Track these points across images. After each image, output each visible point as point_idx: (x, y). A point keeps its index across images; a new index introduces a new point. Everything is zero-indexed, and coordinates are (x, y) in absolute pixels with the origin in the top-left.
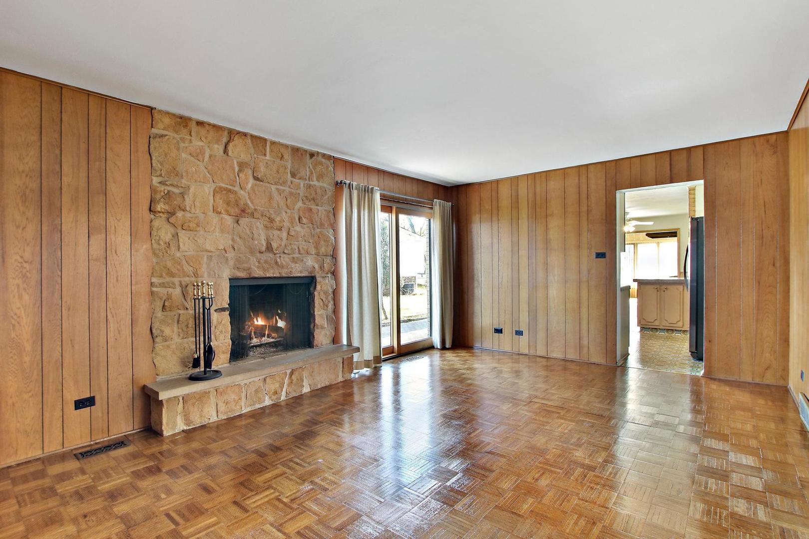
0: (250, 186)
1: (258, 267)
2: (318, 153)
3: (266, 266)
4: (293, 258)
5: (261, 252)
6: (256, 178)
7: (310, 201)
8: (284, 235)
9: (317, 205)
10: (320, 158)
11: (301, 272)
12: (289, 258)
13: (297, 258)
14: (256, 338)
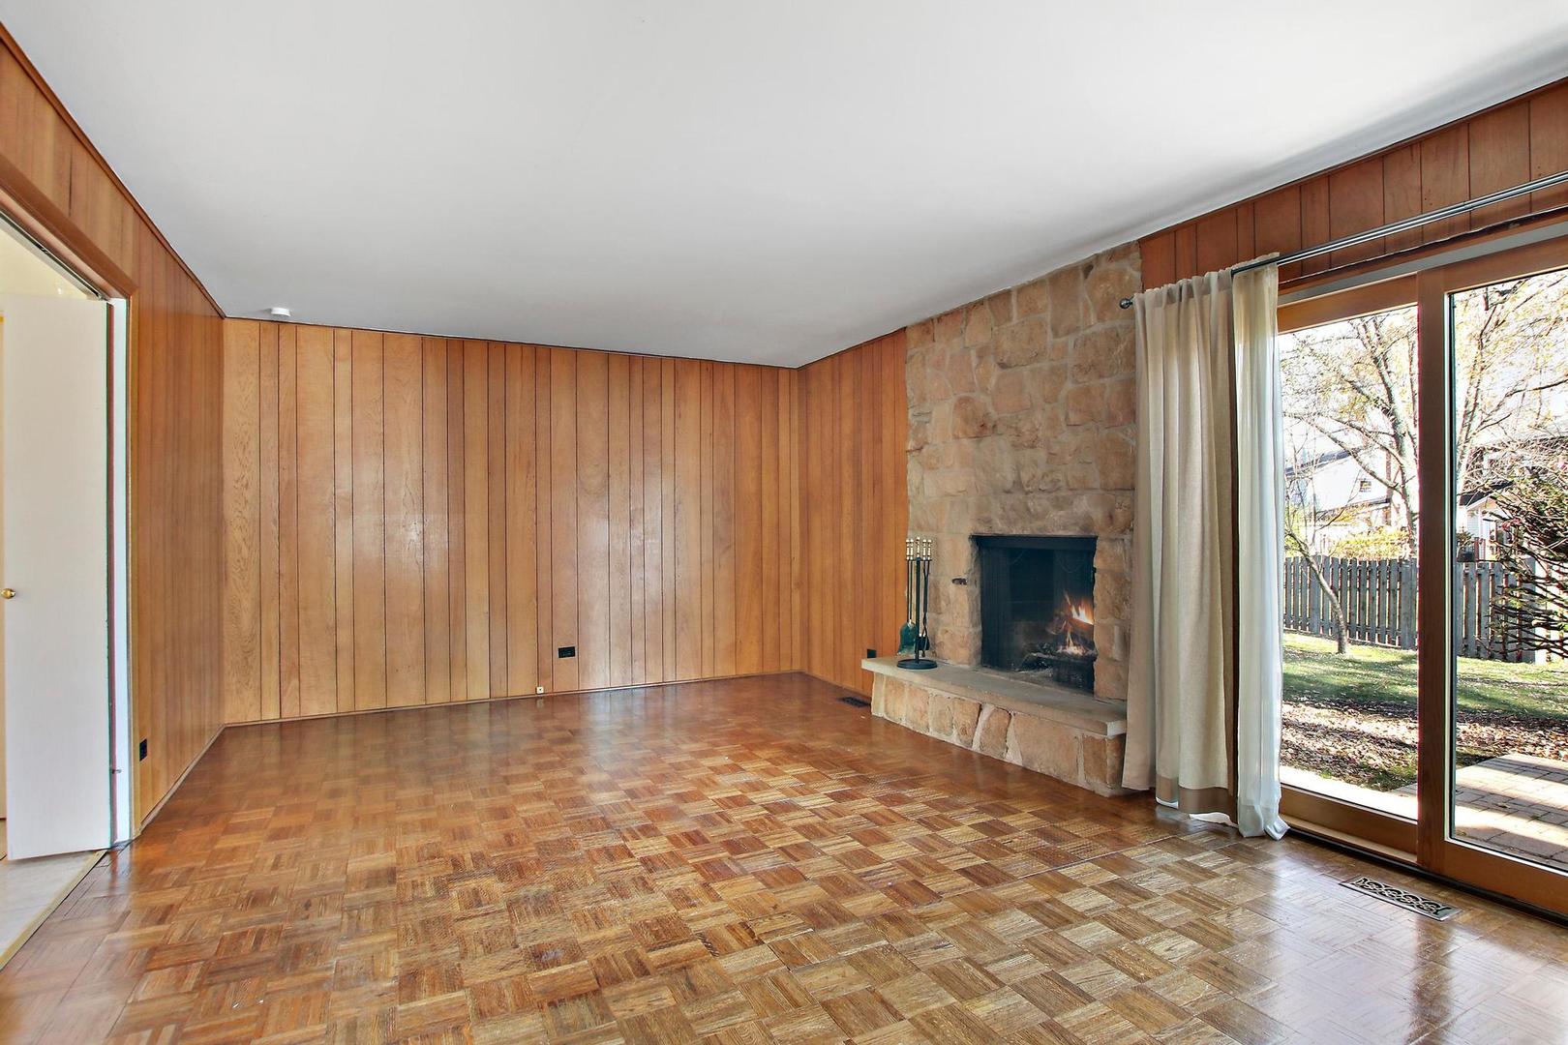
0: (993, 381)
1: (1002, 518)
2: (1097, 256)
3: (1012, 515)
4: (1057, 498)
5: (1008, 492)
6: (1003, 366)
7: (1086, 373)
8: (1041, 454)
9: (1101, 376)
10: (1104, 265)
11: (1065, 528)
12: (1048, 499)
13: (1063, 497)
14: (1075, 645)
